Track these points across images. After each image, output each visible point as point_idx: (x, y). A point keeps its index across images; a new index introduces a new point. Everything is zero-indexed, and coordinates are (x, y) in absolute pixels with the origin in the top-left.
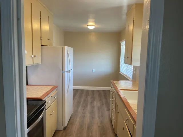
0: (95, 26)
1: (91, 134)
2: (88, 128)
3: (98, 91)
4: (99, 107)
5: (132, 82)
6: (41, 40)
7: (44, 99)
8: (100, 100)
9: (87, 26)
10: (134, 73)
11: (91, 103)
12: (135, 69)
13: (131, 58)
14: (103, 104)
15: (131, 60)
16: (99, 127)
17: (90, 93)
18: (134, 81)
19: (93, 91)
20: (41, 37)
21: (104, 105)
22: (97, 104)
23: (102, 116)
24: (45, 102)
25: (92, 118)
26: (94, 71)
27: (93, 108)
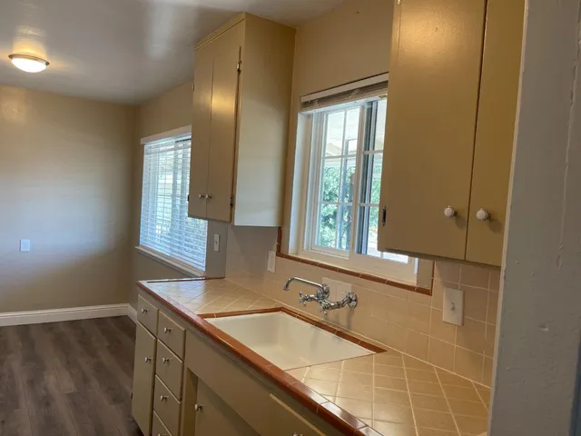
0: (47, 64)
3: (49, 327)
4: (70, 396)
5: (203, 282)
8: (70, 364)
9: (11, 57)
10: (216, 248)
11: (31, 383)
13: (233, 198)
14: (86, 380)
15: (232, 205)
18: (213, 277)
19: (24, 330)
21: (95, 383)
22: (59, 382)
26: (26, 245)
27: (48, 404)
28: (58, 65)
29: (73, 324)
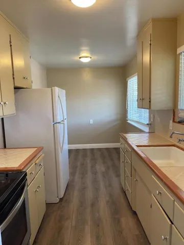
0: (91, 58)
1: (97, 215)
2: (93, 205)
3: (100, 149)
4: (103, 172)
5: (148, 134)
6: (14, 78)
7: (24, 170)
9: (80, 58)
11: (92, 167)
12: (152, 115)
13: (150, 99)
14: (108, 168)
15: (149, 102)
16: (108, 202)
17: (89, 153)
18: (151, 132)
19: (92, 150)
20: (13, 75)
22: (100, 168)
23: (110, 185)
24: (26, 175)
25: (97, 190)
26: (91, 122)
27: (96, 174)
28: (95, 58)
29: (107, 149)
